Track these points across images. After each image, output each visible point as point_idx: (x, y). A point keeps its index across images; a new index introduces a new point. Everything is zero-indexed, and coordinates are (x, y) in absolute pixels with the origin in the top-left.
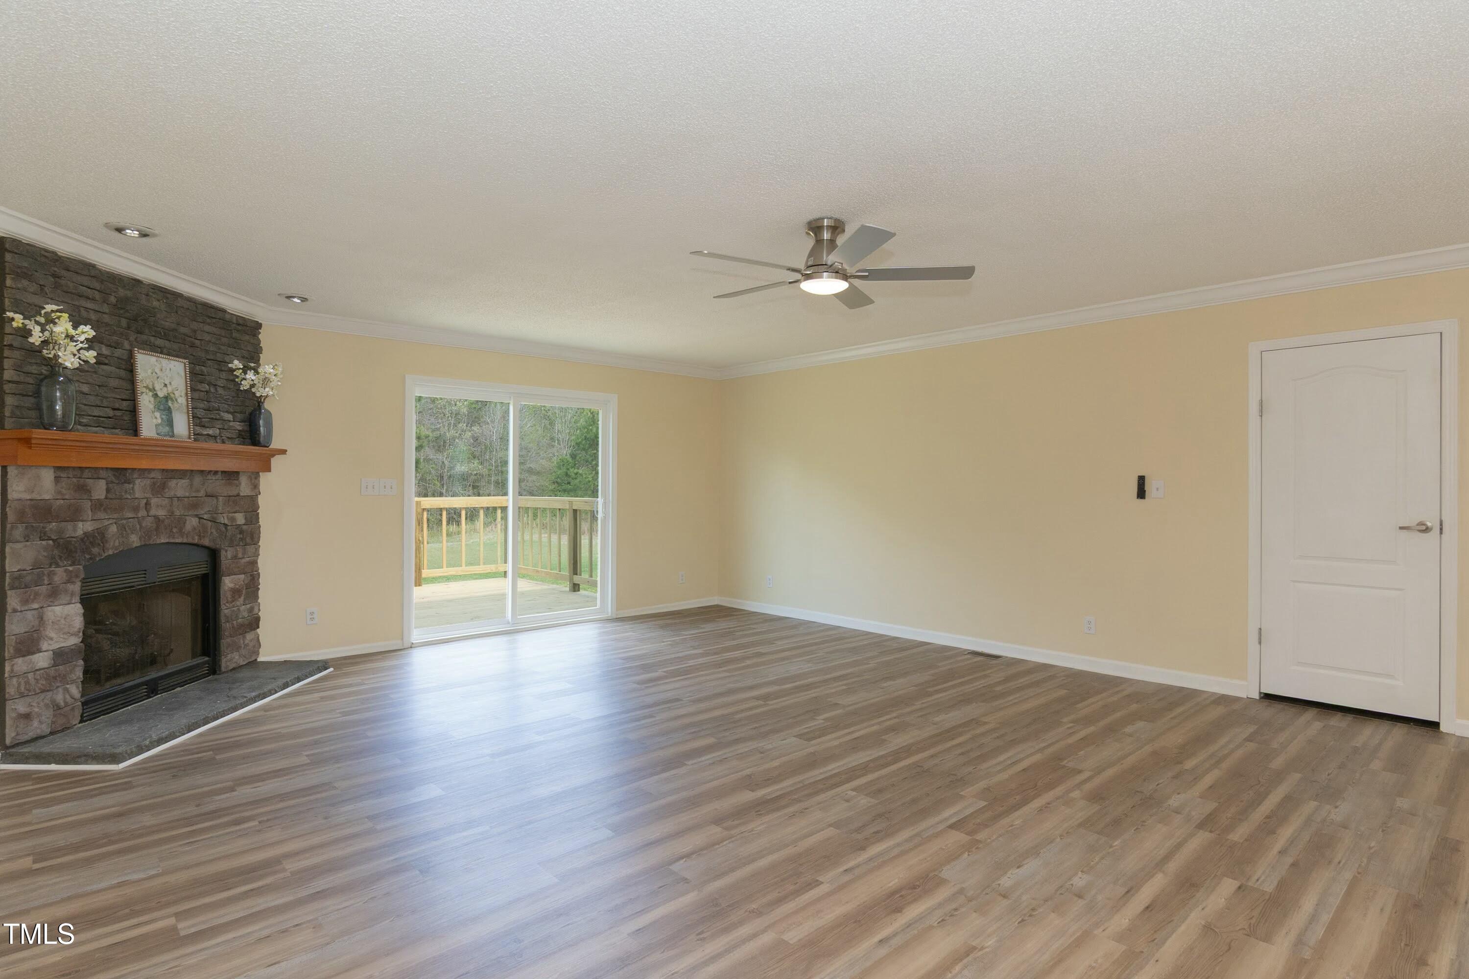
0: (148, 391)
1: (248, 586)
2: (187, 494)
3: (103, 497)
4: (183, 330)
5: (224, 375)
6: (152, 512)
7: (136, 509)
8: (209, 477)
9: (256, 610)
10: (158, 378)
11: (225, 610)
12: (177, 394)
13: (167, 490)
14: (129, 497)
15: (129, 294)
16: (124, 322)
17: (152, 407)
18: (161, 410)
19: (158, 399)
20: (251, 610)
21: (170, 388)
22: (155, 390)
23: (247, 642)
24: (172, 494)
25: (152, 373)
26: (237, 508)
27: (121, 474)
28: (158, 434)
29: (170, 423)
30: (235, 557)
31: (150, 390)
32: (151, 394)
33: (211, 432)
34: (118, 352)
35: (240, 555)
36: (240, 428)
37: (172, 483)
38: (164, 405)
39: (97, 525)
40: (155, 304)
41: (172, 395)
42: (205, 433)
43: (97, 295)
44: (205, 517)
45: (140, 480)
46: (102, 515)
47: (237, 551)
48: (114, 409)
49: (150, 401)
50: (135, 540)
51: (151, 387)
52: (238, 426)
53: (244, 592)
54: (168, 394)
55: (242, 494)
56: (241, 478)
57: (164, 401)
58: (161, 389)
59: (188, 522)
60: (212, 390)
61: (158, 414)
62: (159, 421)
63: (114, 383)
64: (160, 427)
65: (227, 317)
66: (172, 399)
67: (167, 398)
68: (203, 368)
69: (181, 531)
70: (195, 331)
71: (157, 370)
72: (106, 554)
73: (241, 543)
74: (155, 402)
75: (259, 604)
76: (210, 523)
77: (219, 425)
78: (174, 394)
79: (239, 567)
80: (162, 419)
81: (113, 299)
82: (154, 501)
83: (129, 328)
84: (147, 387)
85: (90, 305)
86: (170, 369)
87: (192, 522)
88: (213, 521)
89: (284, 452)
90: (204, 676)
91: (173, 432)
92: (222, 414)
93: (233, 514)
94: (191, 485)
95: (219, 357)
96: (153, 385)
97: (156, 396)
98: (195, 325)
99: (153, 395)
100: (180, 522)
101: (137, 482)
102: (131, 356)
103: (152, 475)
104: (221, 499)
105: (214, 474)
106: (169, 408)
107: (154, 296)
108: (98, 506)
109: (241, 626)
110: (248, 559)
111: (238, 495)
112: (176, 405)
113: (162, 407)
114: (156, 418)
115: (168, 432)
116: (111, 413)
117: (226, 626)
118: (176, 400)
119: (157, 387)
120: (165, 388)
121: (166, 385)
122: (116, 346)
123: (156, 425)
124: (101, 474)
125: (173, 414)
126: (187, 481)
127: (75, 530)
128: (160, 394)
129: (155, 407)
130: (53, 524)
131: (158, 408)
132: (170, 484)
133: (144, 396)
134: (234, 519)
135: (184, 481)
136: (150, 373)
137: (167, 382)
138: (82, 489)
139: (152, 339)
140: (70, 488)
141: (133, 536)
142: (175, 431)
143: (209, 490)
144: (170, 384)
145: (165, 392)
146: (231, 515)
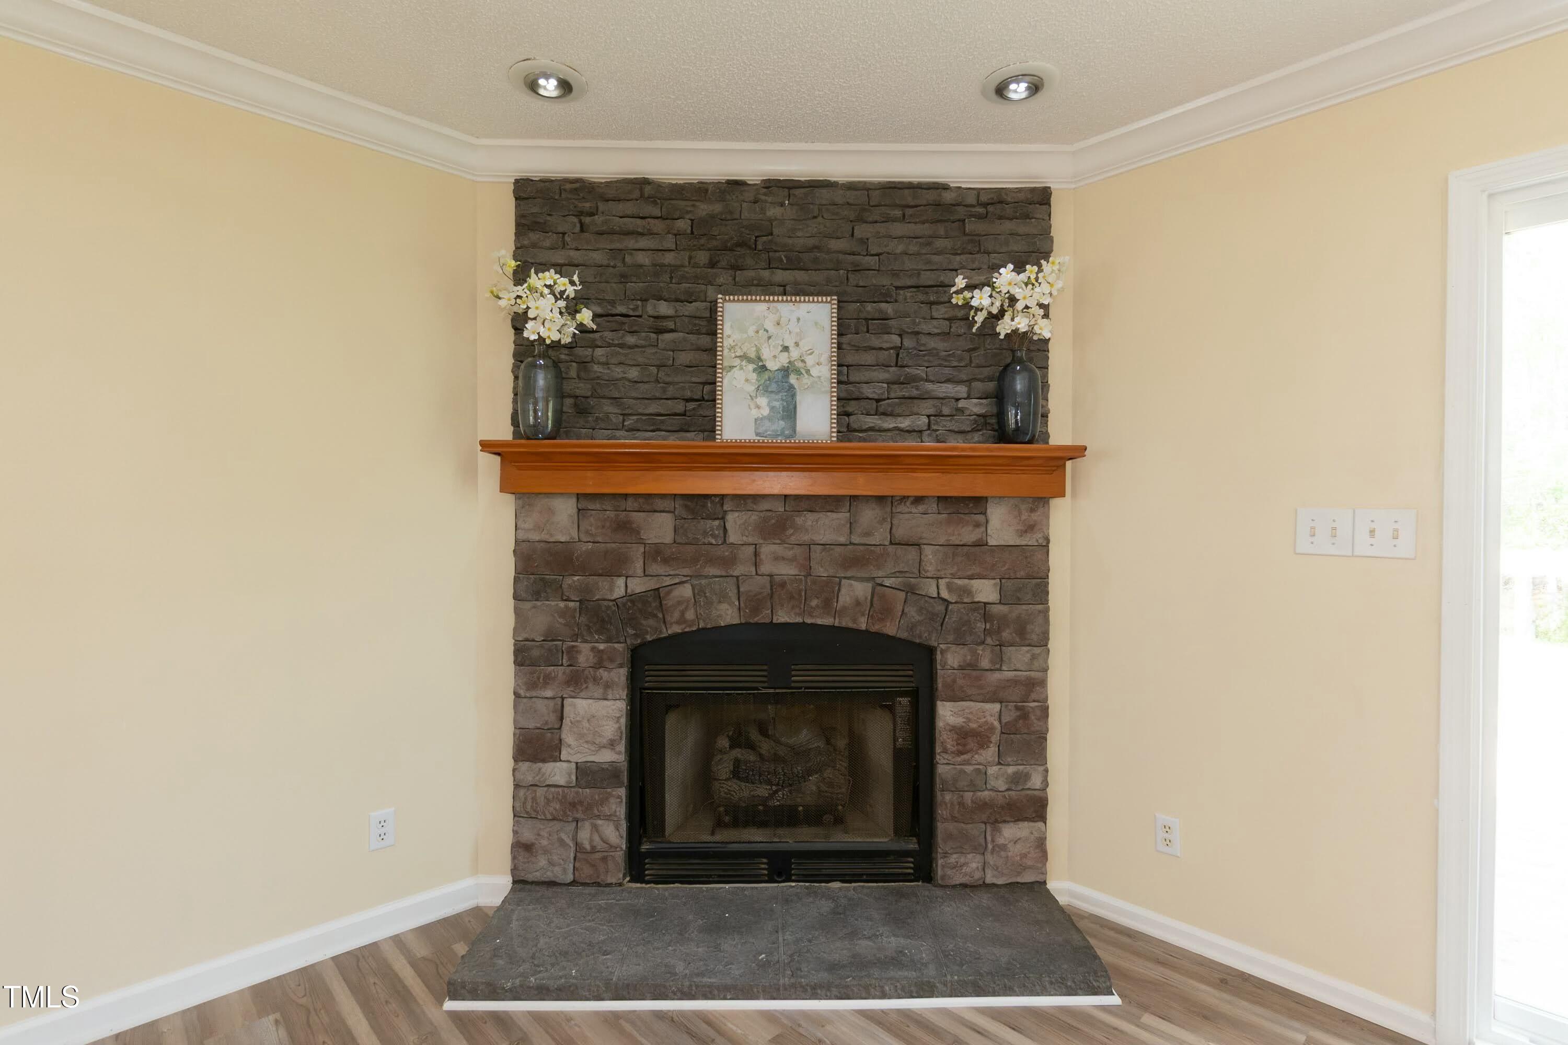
0: (744, 363)
1: (1008, 730)
2: (842, 540)
3: (667, 540)
4: (835, 243)
5: (936, 307)
6: (765, 568)
7: (730, 562)
8: (903, 508)
9: (1036, 781)
10: (769, 338)
11: (947, 765)
12: (809, 360)
13: (792, 532)
14: (716, 543)
15: (718, 207)
16: (703, 257)
17: (750, 389)
18: (772, 392)
19: (766, 375)
20: (1018, 779)
21: (795, 354)
22: (762, 361)
24: (809, 536)
25: (757, 332)
26: (976, 569)
27: (701, 506)
28: (757, 434)
29: (790, 413)
30: (970, 666)
31: (750, 360)
32: (751, 367)
33: (905, 422)
34: (690, 309)
35: (985, 663)
36: (974, 408)
37: (808, 519)
38: (780, 384)
39: (653, 584)
40: (773, 210)
41: (799, 364)
42: (885, 425)
43: (658, 226)
44: (887, 582)
45: (737, 514)
46: (659, 569)
47: (974, 653)
48: (687, 400)
49: (747, 380)
50: (727, 614)
51: (753, 355)
52: (976, 406)
53: (995, 738)
54: (789, 363)
55: (995, 541)
56: (990, 510)
57: (780, 375)
58: (775, 357)
59: (845, 589)
60: (908, 342)
61: (763, 401)
62: (766, 411)
63: (684, 358)
64: (767, 423)
66: (798, 372)
67: (786, 371)
69: (828, 605)
70: (863, 241)
71: (768, 324)
72: (670, 631)
73: (989, 640)
74: (758, 380)
75: (1047, 771)
76: (902, 595)
77: (927, 405)
78: (803, 361)
79: (981, 688)
80: (772, 408)
81: (683, 225)
82: (769, 549)
83: (712, 264)
84: (744, 357)
85: (643, 243)
86: (799, 319)
87: (855, 590)
88: (911, 590)
91: (794, 429)
92: (933, 387)
93: (966, 581)
94: (853, 523)
95: (923, 276)
96: (758, 350)
97: (764, 368)
99: (754, 370)
100: (829, 589)
101: (732, 517)
102: (713, 309)
103: (766, 504)
104: (928, 551)
105: (912, 503)
106: (791, 387)
108: (656, 554)
109: (986, 806)
110: (1011, 674)
111: (982, 543)
112: (806, 380)
113: (774, 387)
114: (758, 407)
115: (782, 427)
117: (946, 799)
118: (808, 371)
119: (766, 354)
120: (786, 354)
121: (786, 349)
122: (689, 299)
123: (756, 420)
124: (661, 503)
125: (798, 397)
126: (841, 516)
127: (612, 589)
128: (772, 365)
129: (757, 389)
130: (575, 578)
131: (764, 390)
132: (801, 520)
133: (736, 373)
134: (968, 590)
135: (836, 514)
136: (751, 333)
137: (789, 343)
138: (627, 527)
139: (765, 274)
140: (603, 527)
141: (723, 607)
142: (799, 426)
143: (902, 532)
144: (796, 344)
145: (782, 360)
146: (960, 582)
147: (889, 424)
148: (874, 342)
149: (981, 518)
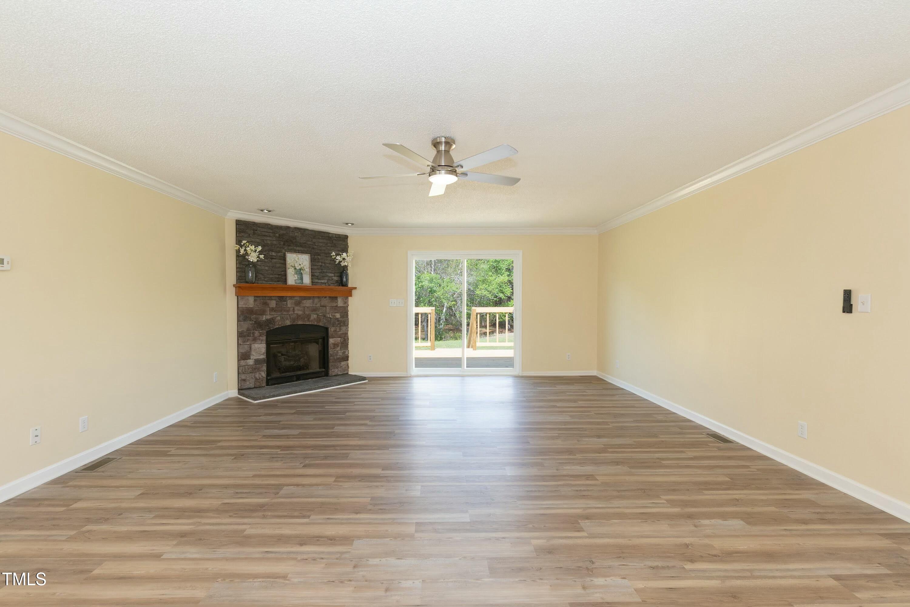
0: (292, 267)
1: (342, 343)
2: (311, 306)
3: (275, 306)
4: (309, 243)
5: (329, 258)
6: (296, 312)
7: (288, 311)
8: (322, 299)
9: (347, 353)
10: (297, 262)
11: (331, 352)
13: (301, 304)
14: (285, 307)
15: (285, 232)
16: (282, 243)
17: (293, 273)
18: (298, 274)
19: (296, 270)
20: (344, 353)
21: (302, 266)
22: (295, 267)
23: (341, 365)
24: (305, 305)
25: (294, 261)
26: (336, 311)
27: (282, 299)
28: (295, 283)
29: (302, 279)
30: (335, 331)
31: (293, 267)
32: (293, 268)
33: (323, 281)
34: (279, 254)
35: (338, 330)
36: (337, 279)
37: (305, 301)
38: (299, 272)
39: (272, 317)
40: (296, 234)
41: (303, 268)
42: (320, 282)
43: (271, 235)
44: (320, 314)
45: (290, 300)
46: (273, 313)
47: (336, 329)
48: (278, 275)
49: (292, 271)
50: (288, 323)
51: (293, 266)
52: (336, 278)
53: (340, 345)
55: (339, 306)
56: (338, 299)
57: (299, 270)
58: (298, 266)
59: (312, 316)
60: (323, 265)
61: (296, 276)
62: (297, 278)
63: (278, 265)
64: (297, 281)
65: (330, 235)
66: (303, 270)
67: (300, 269)
68: (318, 256)
69: (308, 320)
70: (314, 243)
71: (296, 259)
72: (276, 327)
73: (338, 326)
74: (295, 271)
75: (349, 350)
76: (322, 317)
77: (327, 278)
78: (304, 268)
79: (337, 335)
80: (298, 278)
81: (277, 235)
82: (296, 308)
83: (284, 245)
84: (292, 266)
85: (268, 238)
86: (302, 258)
87: (314, 316)
88: (324, 316)
89: (355, 288)
90: (323, 376)
92: (328, 274)
93: (334, 314)
94: (313, 302)
95: (326, 251)
96: (294, 265)
97: (295, 269)
98: (314, 240)
99: (294, 269)
100: (309, 316)
101: (289, 301)
102: (285, 255)
103: (296, 298)
104: (327, 307)
105: (324, 298)
106: (302, 273)
107: (296, 231)
108: (272, 310)
109: (338, 359)
110: (342, 332)
111: (337, 306)
112: (304, 272)
113: (298, 273)
114: (295, 277)
115: (300, 282)
116: (277, 276)
117: (331, 358)
118: (305, 270)
119: (296, 265)
120: (300, 266)
121: (300, 265)
122: (279, 252)
123: (295, 280)
124: (273, 298)
125: (303, 275)
126: (311, 301)
127: (262, 318)
128: (297, 268)
129: (295, 273)
130: (254, 316)
131: (296, 273)
132: (303, 302)
133: (290, 269)
134: (335, 316)
135: (310, 301)
136: (293, 261)
137: (301, 263)
138: (266, 304)
139: (295, 248)
140: (260, 304)
141: (287, 321)
142: (304, 282)
143: (322, 304)
144: (302, 264)
145: (300, 267)
146: (333, 314)
147: (320, 281)
148: (317, 264)
149: (336, 301)
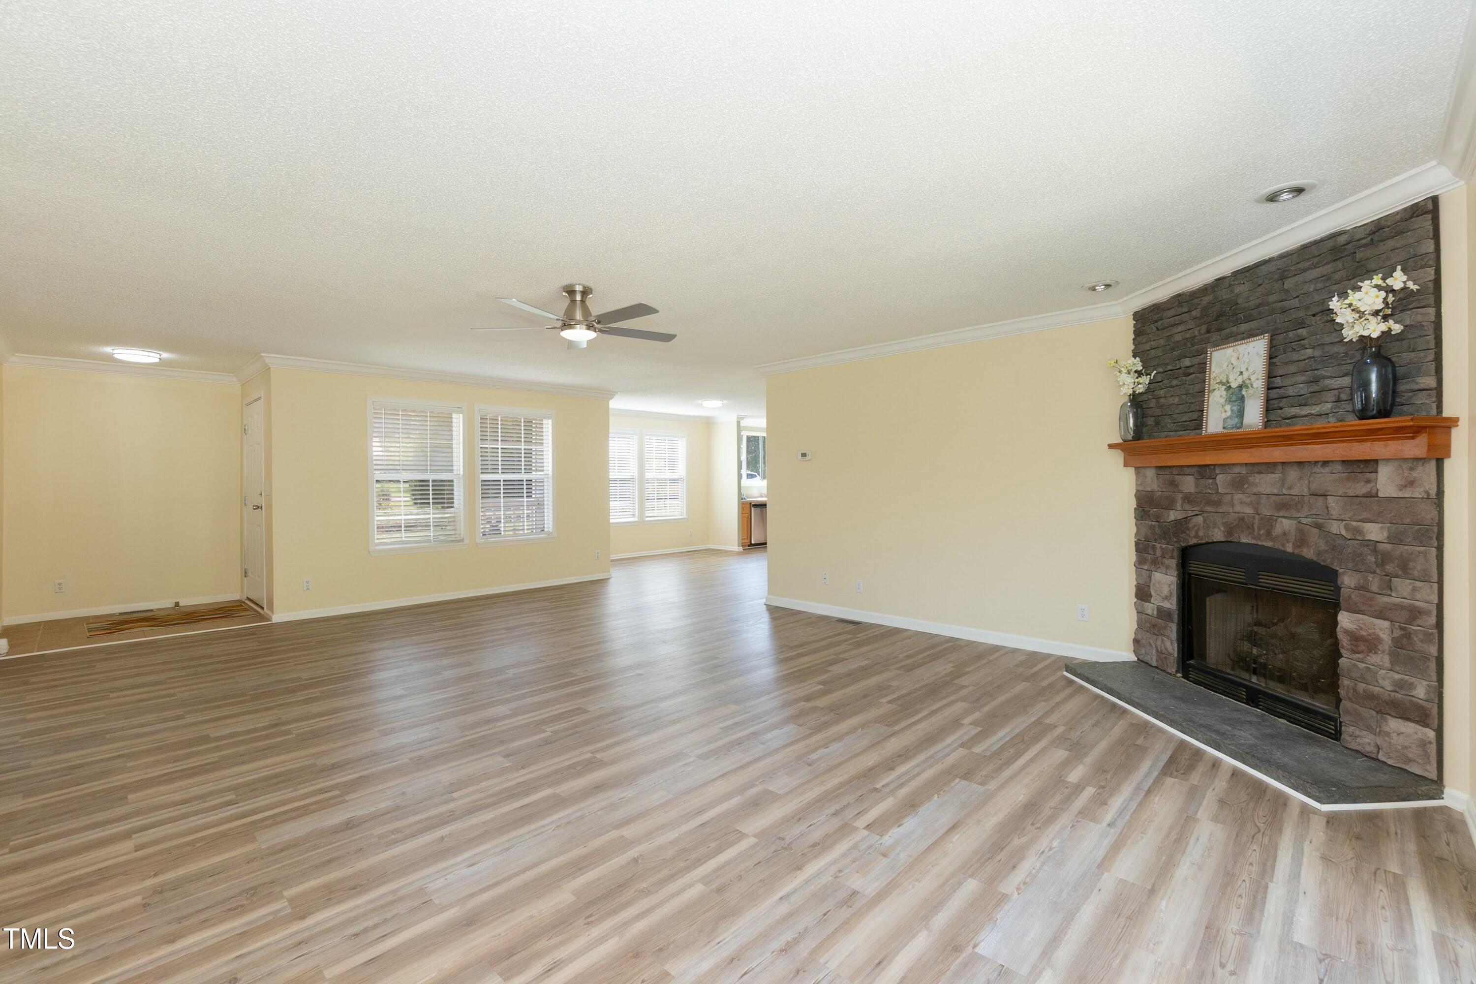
0: (1219, 386)
2: (1276, 491)
3: (1192, 490)
6: (1237, 509)
7: (1219, 504)
8: (1316, 469)
10: (1234, 368)
11: (1350, 658)
12: (1253, 378)
13: (1246, 486)
14: (1212, 492)
15: (1211, 297)
16: (1205, 328)
17: (1223, 401)
18: (1233, 401)
19: (1230, 392)
21: (1246, 375)
22: (1228, 382)
24: (1260, 490)
25: (1228, 366)
26: (1367, 515)
27: (1204, 471)
28: (1224, 428)
29: (1241, 414)
30: (1362, 588)
31: (1223, 384)
32: (1224, 387)
34: (1195, 360)
35: (1376, 588)
37: (1257, 478)
38: (1237, 397)
39: (1185, 515)
40: (1236, 289)
41: (1248, 382)
43: (1186, 317)
44: (1304, 521)
49: (1221, 396)
50: (1218, 535)
51: (1225, 381)
54: (1243, 382)
55: (1380, 494)
56: (1379, 470)
57: (1237, 390)
58: (1236, 379)
61: (1228, 407)
62: (1229, 413)
64: (1229, 420)
66: (1247, 387)
67: (1240, 387)
68: (1300, 330)
69: (1269, 534)
71: (1234, 361)
72: (1192, 542)
73: (1378, 571)
74: (1227, 395)
75: (1434, 688)
76: (1315, 531)
77: (1330, 396)
78: (1250, 379)
79: (1371, 606)
80: (1232, 411)
81: (1196, 313)
83: (1209, 332)
84: (1221, 383)
85: (1179, 329)
86: (1249, 353)
87: (1285, 525)
88: (1321, 528)
91: (1242, 423)
92: (1328, 382)
93: (1359, 523)
94: (1283, 481)
96: (1228, 377)
97: (1230, 387)
99: (1225, 390)
100: (1269, 523)
101: (1219, 477)
102: (1205, 358)
103: (1236, 470)
104: (1332, 500)
105: (1321, 466)
106: (1243, 397)
108: (1188, 499)
109: (1376, 698)
110: (1396, 599)
111: (1372, 495)
112: (1251, 391)
113: (1234, 398)
114: (1225, 411)
115: (1236, 424)
117: (1344, 683)
118: (1252, 385)
119: (1231, 378)
120: (1241, 376)
121: (1241, 373)
123: (1224, 419)
124: (1187, 470)
125: (1246, 402)
126: (1276, 476)
127: (1168, 517)
128: (1234, 385)
129: (1226, 401)
130: (1155, 510)
131: (1229, 401)
132: (1251, 479)
133: (1216, 393)
134: (1359, 531)
135: (1273, 475)
136: (1225, 367)
137: (1243, 370)
138: (1173, 484)
139: (1234, 329)
140: (1165, 484)
141: (1216, 530)
142: (1245, 421)
143: (1314, 487)
144: (1247, 369)
145: (1240, 380)
146: (1355, 524)
147: (1306, 411)
148: (1295, 356)
149: (1373, 475)
